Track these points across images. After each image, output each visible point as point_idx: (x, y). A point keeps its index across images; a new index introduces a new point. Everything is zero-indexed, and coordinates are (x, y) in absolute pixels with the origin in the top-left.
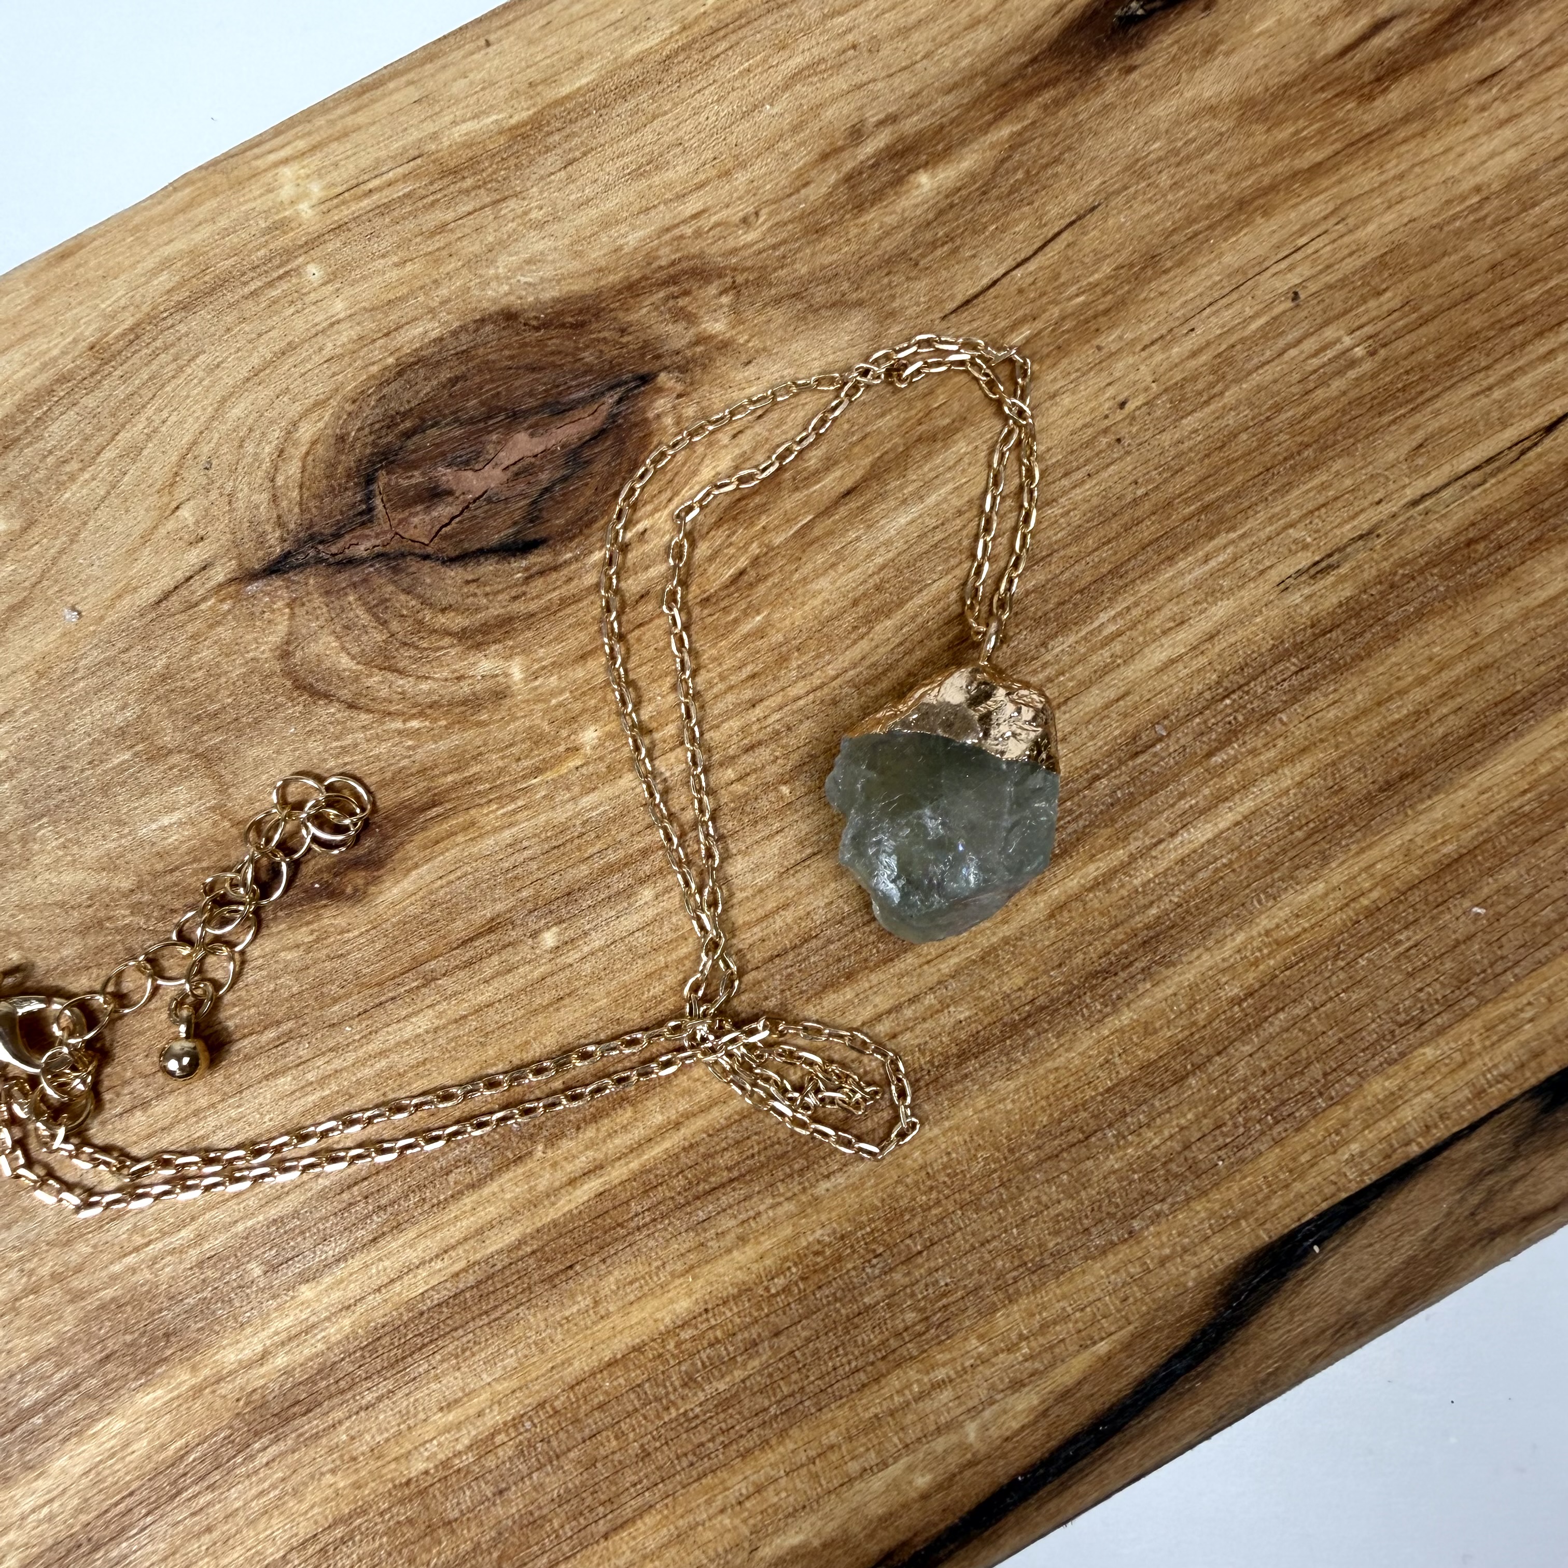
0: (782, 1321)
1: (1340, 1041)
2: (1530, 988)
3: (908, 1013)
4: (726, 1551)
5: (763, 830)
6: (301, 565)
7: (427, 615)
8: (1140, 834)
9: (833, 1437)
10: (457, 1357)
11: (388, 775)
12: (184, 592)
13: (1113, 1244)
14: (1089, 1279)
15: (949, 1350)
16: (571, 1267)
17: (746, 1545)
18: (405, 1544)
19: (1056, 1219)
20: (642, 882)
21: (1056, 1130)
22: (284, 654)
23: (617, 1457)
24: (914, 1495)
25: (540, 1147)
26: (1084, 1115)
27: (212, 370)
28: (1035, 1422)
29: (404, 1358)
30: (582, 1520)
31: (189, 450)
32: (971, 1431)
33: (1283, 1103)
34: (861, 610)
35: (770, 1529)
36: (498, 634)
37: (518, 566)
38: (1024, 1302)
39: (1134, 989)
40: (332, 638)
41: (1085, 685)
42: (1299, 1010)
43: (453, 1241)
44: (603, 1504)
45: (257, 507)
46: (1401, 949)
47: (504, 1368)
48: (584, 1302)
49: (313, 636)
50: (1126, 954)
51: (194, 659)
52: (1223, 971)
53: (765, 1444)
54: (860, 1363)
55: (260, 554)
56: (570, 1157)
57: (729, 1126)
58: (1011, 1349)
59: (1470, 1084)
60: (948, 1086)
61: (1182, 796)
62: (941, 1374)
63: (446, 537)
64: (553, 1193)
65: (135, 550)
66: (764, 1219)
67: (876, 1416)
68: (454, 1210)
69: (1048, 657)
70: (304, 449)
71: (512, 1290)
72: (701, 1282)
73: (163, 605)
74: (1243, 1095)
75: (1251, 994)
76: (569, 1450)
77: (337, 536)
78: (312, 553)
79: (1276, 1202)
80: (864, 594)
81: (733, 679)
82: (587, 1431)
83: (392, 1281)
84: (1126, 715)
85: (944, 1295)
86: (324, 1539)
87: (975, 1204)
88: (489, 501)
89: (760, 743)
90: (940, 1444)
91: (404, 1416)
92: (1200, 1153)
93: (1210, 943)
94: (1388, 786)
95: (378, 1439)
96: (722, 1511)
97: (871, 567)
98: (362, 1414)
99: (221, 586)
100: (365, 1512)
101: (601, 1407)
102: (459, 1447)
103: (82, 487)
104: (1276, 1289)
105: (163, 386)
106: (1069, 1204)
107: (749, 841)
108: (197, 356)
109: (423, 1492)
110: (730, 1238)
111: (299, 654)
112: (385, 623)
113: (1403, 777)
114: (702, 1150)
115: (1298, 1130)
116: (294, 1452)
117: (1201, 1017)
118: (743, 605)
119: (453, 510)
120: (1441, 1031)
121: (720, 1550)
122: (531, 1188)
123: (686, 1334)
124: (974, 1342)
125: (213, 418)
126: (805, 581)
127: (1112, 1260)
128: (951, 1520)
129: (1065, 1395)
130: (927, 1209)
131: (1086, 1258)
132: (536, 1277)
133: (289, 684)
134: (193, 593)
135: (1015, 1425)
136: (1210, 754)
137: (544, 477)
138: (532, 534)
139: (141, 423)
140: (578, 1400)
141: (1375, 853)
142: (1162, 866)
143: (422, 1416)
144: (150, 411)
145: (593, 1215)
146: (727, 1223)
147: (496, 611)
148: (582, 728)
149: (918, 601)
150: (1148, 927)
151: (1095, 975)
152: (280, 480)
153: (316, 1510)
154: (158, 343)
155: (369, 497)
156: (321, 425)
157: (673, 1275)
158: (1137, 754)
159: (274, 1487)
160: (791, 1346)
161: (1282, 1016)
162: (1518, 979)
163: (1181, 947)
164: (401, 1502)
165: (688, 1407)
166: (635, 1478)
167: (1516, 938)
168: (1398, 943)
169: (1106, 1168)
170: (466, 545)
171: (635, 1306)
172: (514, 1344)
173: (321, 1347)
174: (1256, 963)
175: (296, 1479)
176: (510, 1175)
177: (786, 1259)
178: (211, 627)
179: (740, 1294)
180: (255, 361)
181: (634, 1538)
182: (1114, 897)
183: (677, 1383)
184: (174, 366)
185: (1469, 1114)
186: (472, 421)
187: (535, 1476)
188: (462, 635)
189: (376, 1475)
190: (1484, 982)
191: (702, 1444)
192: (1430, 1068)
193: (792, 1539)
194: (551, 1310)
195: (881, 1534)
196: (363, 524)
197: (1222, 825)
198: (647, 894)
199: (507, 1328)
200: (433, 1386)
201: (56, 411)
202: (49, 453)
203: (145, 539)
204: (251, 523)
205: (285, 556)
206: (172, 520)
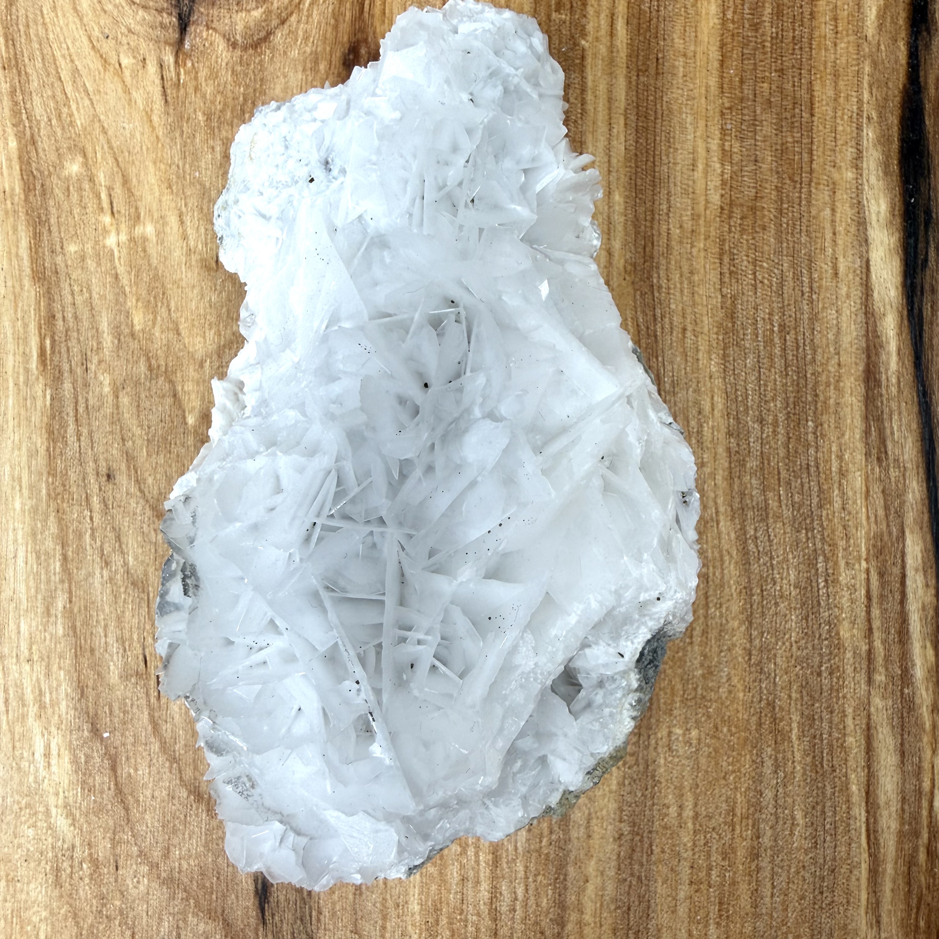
4: (858, 54)
6: (190, 11)
10: (670, 147)
11: (332, 22)
12: (168, 85)
16: (658, 59)
17: (860, 41)
18: (753, 227)
22: (234, 45)
23: (774, 87)
25: (583, 42)
27: (55, 8)
29: (654, 177)
30: (796, 124)
31: (91, 42)
35: (860, 24)
40: (240, 14)
43: (607, 117)
44: (794, 109)
45: (144, 19)
47: (691, 124)
48: (680, 63)
49: (233, 24)
51: (208, 96)
55: (171, 31)
56: (598, 29)
64: (611, 48)
65: (130, 100)
68: (590, 107)
71: (651, 98)
73: (169, 99)
76: (755, 112)
82: (751, 97)
83: (609, 161)
86: (726, 270)
91: (686, 192)
95: (689, 213)
98: (671, 215)
99: (176, 62)
100: (724, 240)
101: (742, 82)
102: (719, 171)
103: (79, 112)
105: (48, 39)
108: (42, 11)
109: (731, 204)
111: (238, 37)
116: (670, 263)
121: (855, 57)
122: (602, 60)
125: (81, 20)
132: (652, 82)
133: (251, 51)
134: (171, 79)
139: (61, 62)
140: (731, 93)
143: (691, 183)
144: (58, 54)
145: (636, 32)
153: (708, 266)
154: (23, 31)
157: (694, 5)
159: (681, 283)
164: (730, 217)
165: (769, 34)
166: (791, 84)
171: (699, 34)
172: (681, 113)
173: (622, 219)
175: (685, 269)
176: (589, 67)
178: (196, 78)
181: (822, 100)
183: (753, 34)
184: (40, 27)
187: (757, 138)
189: (708, 224)
191: (794, 37)
193: (872, 14)
194: (675, 82)
199: (670, 111)
200: (678, 168)
201: (28, 106)
202: (50, 120)
203: (127, 91)
204: (151, 27)
205: (180, 17)
206: (125, 70)
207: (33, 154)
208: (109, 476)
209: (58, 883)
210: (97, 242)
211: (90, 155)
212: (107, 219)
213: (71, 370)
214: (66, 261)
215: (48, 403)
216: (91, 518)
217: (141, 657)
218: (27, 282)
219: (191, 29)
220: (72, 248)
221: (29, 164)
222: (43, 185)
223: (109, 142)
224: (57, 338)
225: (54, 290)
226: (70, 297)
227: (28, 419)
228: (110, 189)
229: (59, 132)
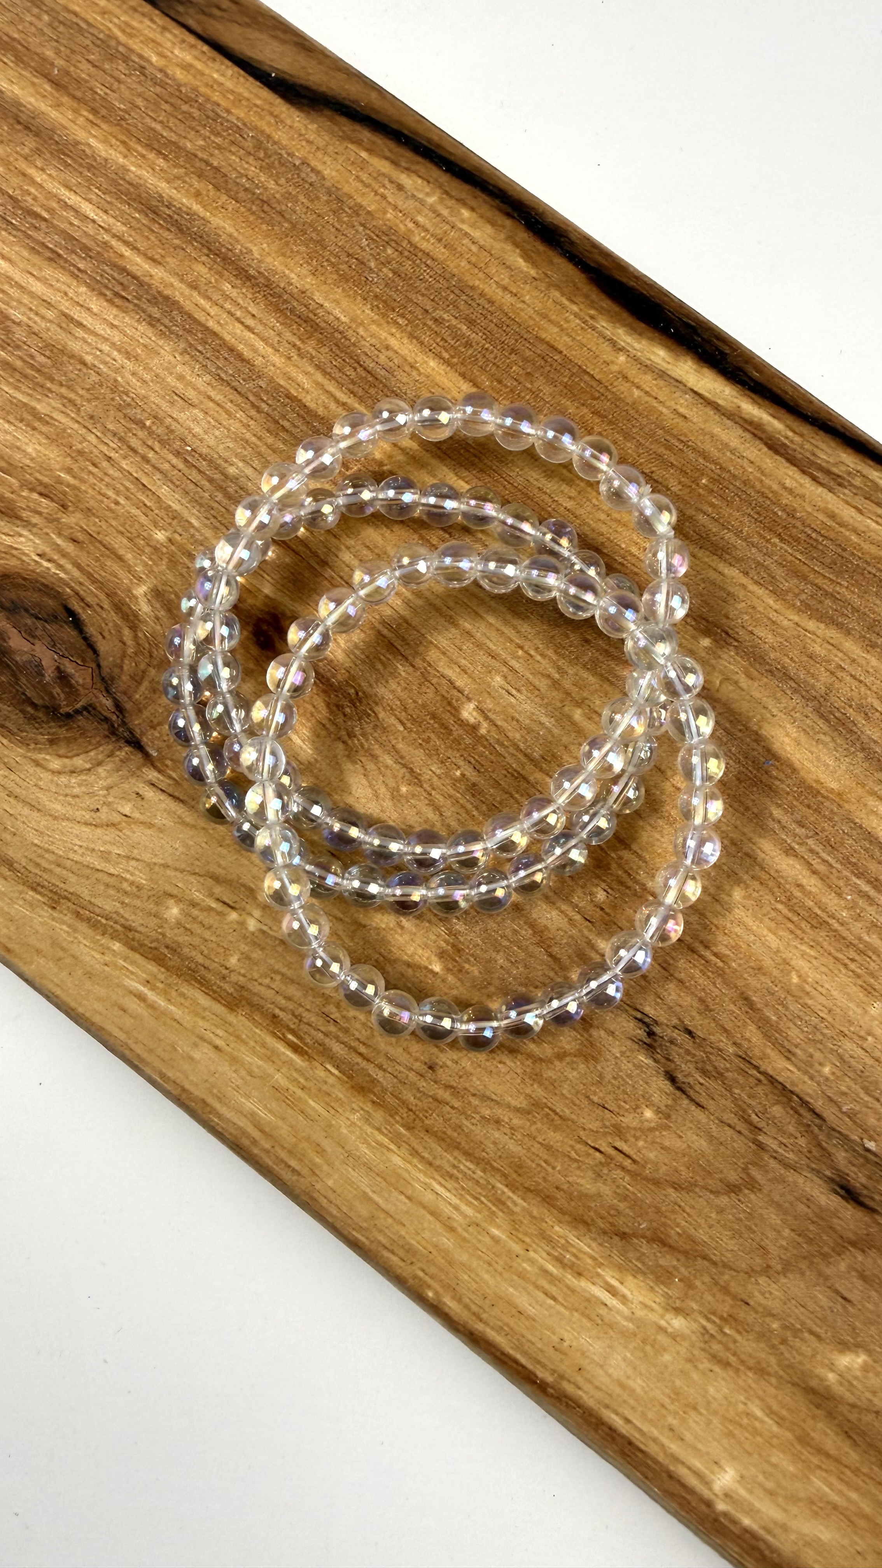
0: (418, 312)
1: (166, 102)
2: (103, 24)
3: (238, 314)
4: (541, 292)
5: (174, 425)
6: (130, 732)
7: (130, 651)
8: (99, 237)
9: (463, 263)
12: (171, 790)
13: (313, 170)
14: (334, 173)
15: (397, 226)
17: (534, 284)
19: (312, 201)
20: (226, 476)
21: (268, 218)
23: (520, 364)
24: (474, 215)
26: (254, 208)
27: (42, 833)
28: (414, 172)
30: (559, 368)
31: (91, 824)
32: (431, 200)
33: (208, 117)
34: (37, 424)
35: (521, 275)
36: (125, 608)
37: (85, 615)
38: (359, 200)
39: (180, 208)
41: (32, 295)
42: (158, 127)
44: (546, 361)
45: (108, 771)
46: (108, 91)
50: (165, 220)
52: (153, 169)
53: (482, 295)
54: (423, 266)
55: (133, 758)
57: (334, 378)
58: (384, 197)
59: (162, 33)
60: (266, 278)
61: (71, 224)
62: (411, 225)
63: (84, 660)
65: (159, 828)
66: (373, 341)
67: (445, 247)
69: (25, 319)
70: (67, 761)
72: (418, 359)
73: (182, 798)
74: (213, 138)
75: (160, 153)
76: (528, 389)
77: (106, 720)
78: (121, 729)
79: (258, 102)
80: (27, 425)
81: (100, 474)
82: (515, 383)
84: (40, 269)
85: (372, 239)
87: (321, 243)
88: (54, 646)
89: (129, 447)
90: (445, 212)
92: (249, 145)
93: (142, 182)
94: (27, 128)
96: (523, 302)
97: (12, 428)
99: (160, 771)
101: (500, 382)
103: (135, 875)
104: (301, 86)
105: (61, 857)
106: (301, 198)
107: (183, 430)
108: (36, 845)
110: (390, 353)
112: (144, 672)
113: (19, 123)
114: (351, 386)
115: (219, 105)
117: (182, 171)
118: (58, 486)
119: (66, 662)
120: (141, 57)
123: (446, 355)
124: (389, 215)
125: (68, 819)
126: (32, 459)
127: (320, 167)
128: (478, 193)
129: (396, 164)
130: (333, 265)
131: (324, 179)
134: (169, 785)
135: (420, 181)
136: (45, 220)
137: (29, 621)
138: (62, 615)
139: (87, 860)
141: (64, 121)
142: (112, 221)
144: (77, 858)
146: (382, 359)
147: (114, 616)
148: (158, 541)
149: (20, 396)
150: (147, 215)
151: (181, 230)
152: (88, 766)
154: (37, 871)
155: (77, 712)
156: (48, 757)
157: (420, 374)
158: (59, 255)
160: (429, 302)
161: (165, 134)
162: (102, 31)
163: (149, 195)
165: (481, 340)
166: (527, 351)
167: (80, 39)
168: (106, 94)
169: (277, 187)
170: (84, 647)
174: (143, 156)
177: (388, 323)
179: (415, 338)
180: (26, 811)
181: (555, 338)
182: (138, 237)
183: (472, 350)
184: (47, 856)
185: (177, 31)
186: (14, 675)
188: (134, 628)
190: (109, 46)
191: (496, 325)
192: (161, 55)
193: (521, 263)
195: (500, 222)
196: (94, 709)
197: (79, 199)
198: (232, 470)
201: (97, 910)
202: (123, 903)
203: (151, 826)
204: (118, 771)
205: (128, 743)
206: (133, 815)
207: (137, 935)
208: (431, 1068)
209: (726, 1365)
210: (245, 937)
211: (175, 891)
212: (234, 916)
213: (326, 1035)
214: (239, 974)
215: (336, 1072)
216: (453, 1107)
217: (592, 1151)
218: (231, 1018)
219: (144, 740)
220: (233, 961)
221: (142, 945)
222: (167, 947)
223: (176, 869)
224: (293, 1026)
225: (256, 999)
226: (270, 991)
227: (338, 1100)
228: (211, 895)
229: (138, 903)
